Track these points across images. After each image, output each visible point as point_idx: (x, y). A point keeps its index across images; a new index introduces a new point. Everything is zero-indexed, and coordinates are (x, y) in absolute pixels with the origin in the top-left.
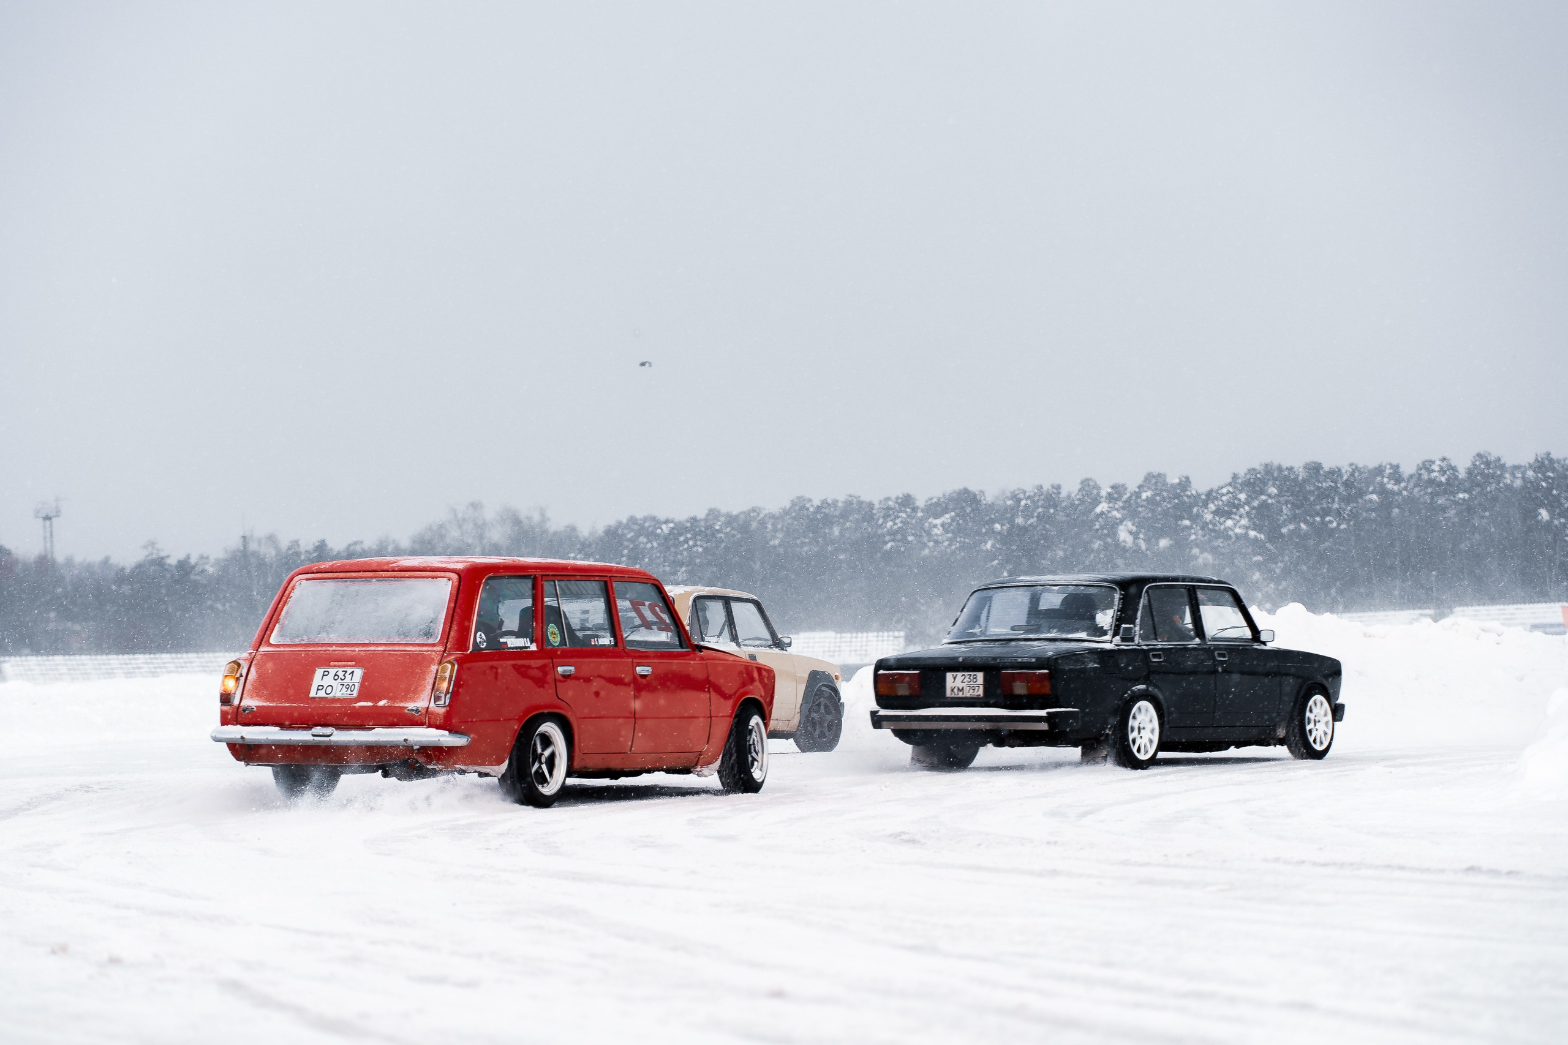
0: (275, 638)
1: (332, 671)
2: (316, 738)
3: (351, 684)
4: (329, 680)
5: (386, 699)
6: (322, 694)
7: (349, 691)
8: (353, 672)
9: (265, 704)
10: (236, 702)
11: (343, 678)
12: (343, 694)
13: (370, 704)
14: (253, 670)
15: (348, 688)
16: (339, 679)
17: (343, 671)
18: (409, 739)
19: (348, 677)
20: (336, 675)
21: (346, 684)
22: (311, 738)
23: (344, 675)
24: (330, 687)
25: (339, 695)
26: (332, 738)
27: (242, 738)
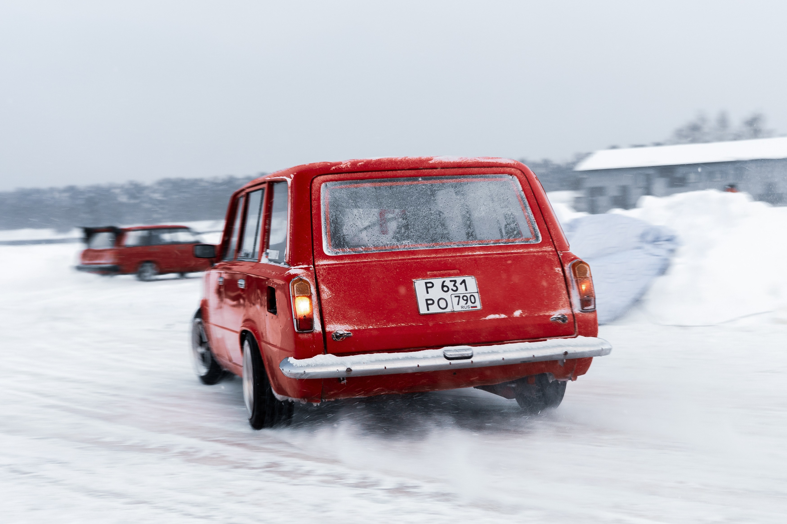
0: (328, 248)
1: (437, 282)
2: (453, 362)
3: (468, 295)
4: (436, 293)
5: (520, 309)
6: (434, 309)
7: (469, 303)
8: (464, 281)
9: (362, 327)
10: (317, 327)
11: (455, 288)
12: (462, 307)
13: (503, 316)
14: (323, 287)
15: (467, 300)
16: (450, 290)
17: (451, 281)
18: (569, 352)
19: (461, 288)
20: (443, 286)
21: (461, 296)
22: (447, 362)
23: (454, 285)
24: (441, 301)
25: (458, 309)
26: (475, 359)
27: (349, 370)
